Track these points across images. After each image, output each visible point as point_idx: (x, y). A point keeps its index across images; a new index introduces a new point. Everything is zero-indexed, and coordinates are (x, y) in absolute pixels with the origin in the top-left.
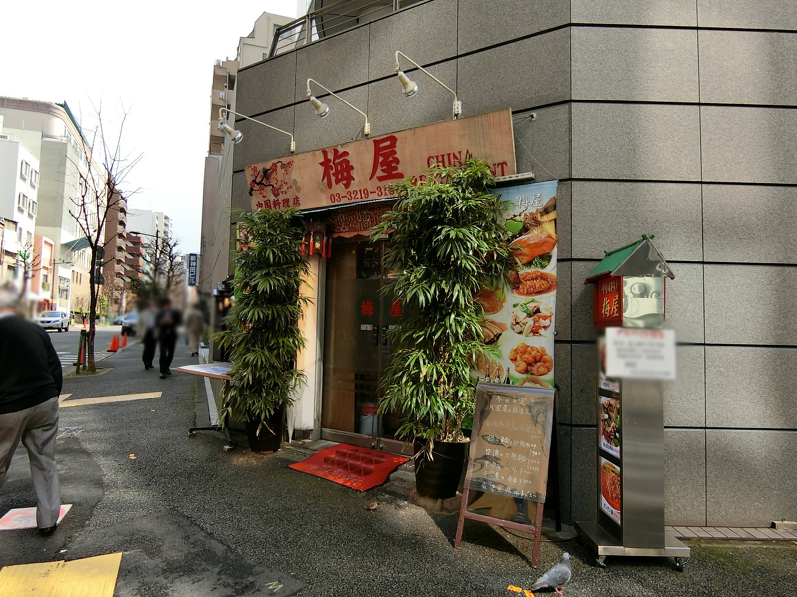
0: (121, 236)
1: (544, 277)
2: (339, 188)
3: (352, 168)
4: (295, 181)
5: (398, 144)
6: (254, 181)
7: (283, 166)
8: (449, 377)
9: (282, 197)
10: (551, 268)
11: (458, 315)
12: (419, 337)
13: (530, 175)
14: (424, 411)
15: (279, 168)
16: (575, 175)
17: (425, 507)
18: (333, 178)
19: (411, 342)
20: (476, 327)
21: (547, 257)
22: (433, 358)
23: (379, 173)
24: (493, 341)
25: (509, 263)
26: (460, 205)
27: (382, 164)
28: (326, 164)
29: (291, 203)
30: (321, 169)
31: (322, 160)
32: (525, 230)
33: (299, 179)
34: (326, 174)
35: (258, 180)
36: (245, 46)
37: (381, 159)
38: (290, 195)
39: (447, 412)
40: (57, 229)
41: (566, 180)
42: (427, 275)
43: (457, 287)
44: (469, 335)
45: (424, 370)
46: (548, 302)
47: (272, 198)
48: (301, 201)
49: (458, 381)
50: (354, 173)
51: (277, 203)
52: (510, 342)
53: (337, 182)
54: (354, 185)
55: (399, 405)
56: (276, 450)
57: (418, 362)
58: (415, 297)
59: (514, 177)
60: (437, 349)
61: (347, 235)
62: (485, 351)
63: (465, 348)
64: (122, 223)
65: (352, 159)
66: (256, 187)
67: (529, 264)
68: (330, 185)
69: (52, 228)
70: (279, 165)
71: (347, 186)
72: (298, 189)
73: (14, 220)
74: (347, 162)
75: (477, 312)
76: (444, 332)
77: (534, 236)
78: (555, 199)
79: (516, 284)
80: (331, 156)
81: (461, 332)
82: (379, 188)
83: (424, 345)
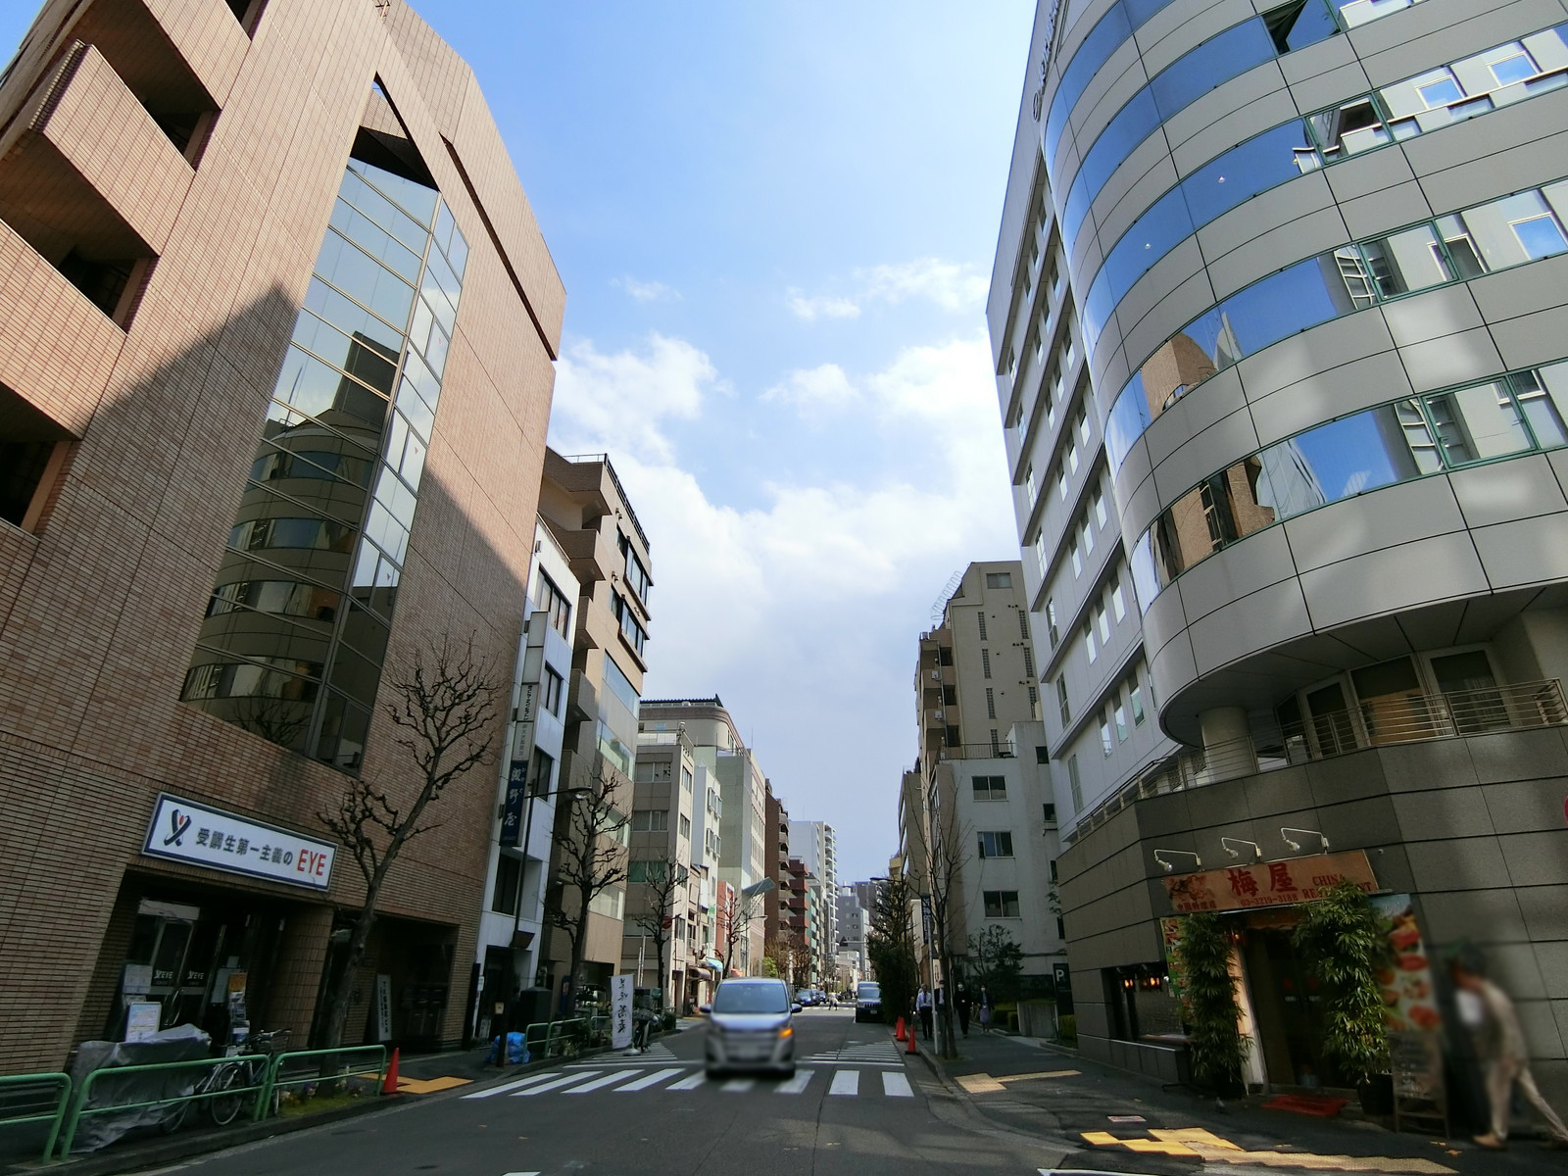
0: (784, 866)
1: (1417, 959)
2: (1248, 896)
3: (1255, 883)
4: (1209, 890)
5: (1288, 868)
6: (1173, 889)
7: (1197, 879)
8: (1367, 1028)
9: (1199, 901)
10: (1421, 952)
11: (1362, 988)
12: (1339, 1003)
13: (1390, 890)
14: (1354, 1053)
15: (1194, 882)
16: (1419, 890)
17: (1373, 1122)
18: (1241, 890)
19: (1334, 1007)
20: (1377, 996)
21: (1415, 946)
22: (1353, 1017)
23: (1277, 886)
24: (1393, 1004)
25: (1390, 949)
26: (1347, 921)
27: (1279, 881)
28: (1233, 878)
29: (1208, 905)
30: (1230, 884)
31: (1229, 876)
32: (1395, 926)
33: (1212, 888)
34: (1235, 886)
35: (1177, 888)
36: (955, 609)
37: (1277, 878)
38: (1206, 899)
39: (1371, 1053)
40: (737, 869)
41: (1414, 895)
42: (1335, 965)
43: (1357, 970)
44: (1373, 1002)
45: (1349, 1026)
46: (1424, 975)
47: (1191, 901)
48: (1217, 903)
49: (1375, 1033)
50: (1257, 886)
51: (1195, 905)
52: (1406, 1005)
53: (1245, 891)
54: (1260, 894)
55: (1337, 1049)
56: (1240, 1099)
57: (1342, 1019)
58: (1332, 978)
59: (1378, 892)
60: (1353, 1010)
61: (1259, 928)
62: (1390, 1012)
63: (1373, 1010)
64: (784, 848)
65: (1255, 876)
66: (1175, 893)
67: (1405, 949)
68: (1239, 894)
69: (731, 869)
70: (1194, 878)
71: (1254, 894)
72: (1213, 895)
73: (704, 865)
74: (1251, 879)
75: (1376, 985)
76: (1355, 1000)
77: (1402, 931)
78: (1409, 906)
79: (1400, 964)
80: (1236, 874)
81: (1367, 1000)
82: (1280, 897)
83: (1345, 1008)
